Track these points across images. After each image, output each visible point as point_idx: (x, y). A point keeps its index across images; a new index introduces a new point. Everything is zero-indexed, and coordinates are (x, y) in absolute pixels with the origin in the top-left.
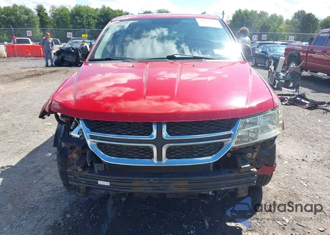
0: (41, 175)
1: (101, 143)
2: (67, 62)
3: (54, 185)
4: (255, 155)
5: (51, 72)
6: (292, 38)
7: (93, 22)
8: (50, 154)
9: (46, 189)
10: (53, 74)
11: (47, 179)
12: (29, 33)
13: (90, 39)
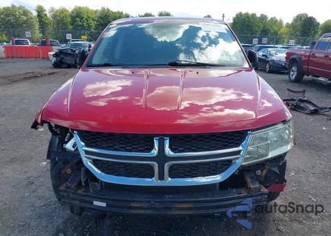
0: (33, 187)
1: (97, 160)
2: (66, 63)
3: (47, 199)
4: (265, 172)
5: (50, 74)
6: (292, 42)
7: (93, 24)
8: (45, 163)
9: (38, 203)
10: (51, 77)
11: (40, 192)
12: (28, 34)
13: (90, 41)
